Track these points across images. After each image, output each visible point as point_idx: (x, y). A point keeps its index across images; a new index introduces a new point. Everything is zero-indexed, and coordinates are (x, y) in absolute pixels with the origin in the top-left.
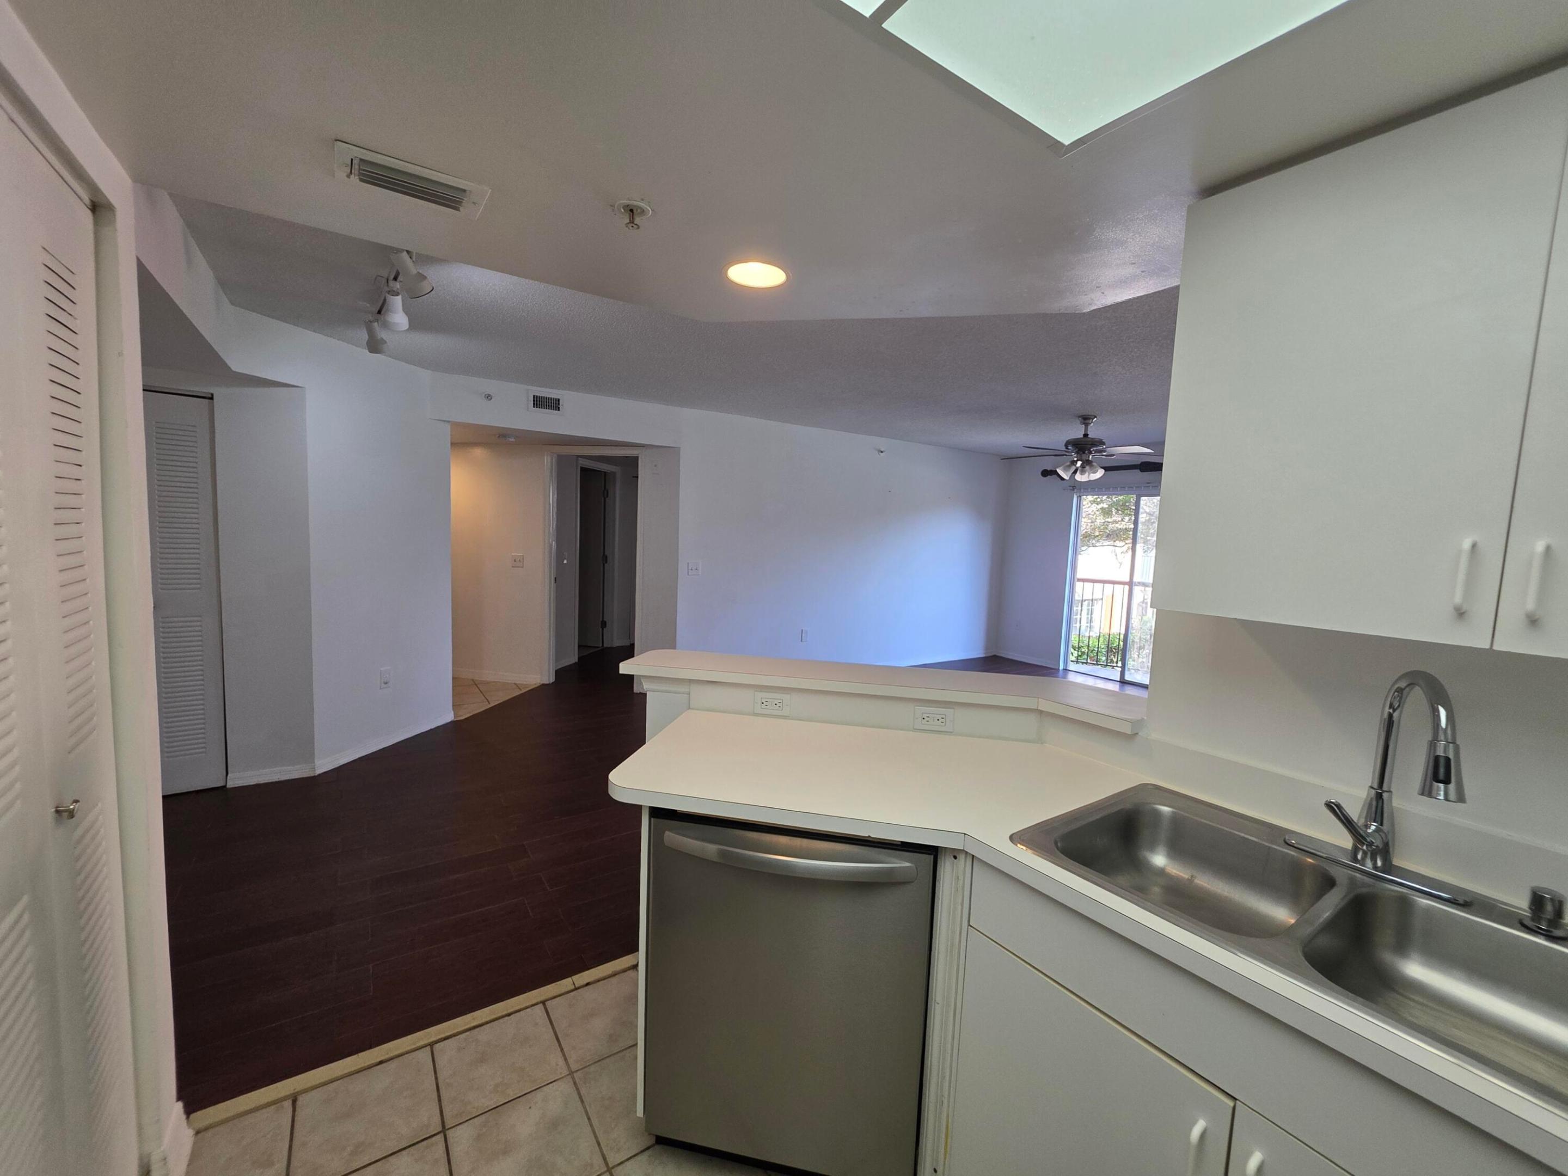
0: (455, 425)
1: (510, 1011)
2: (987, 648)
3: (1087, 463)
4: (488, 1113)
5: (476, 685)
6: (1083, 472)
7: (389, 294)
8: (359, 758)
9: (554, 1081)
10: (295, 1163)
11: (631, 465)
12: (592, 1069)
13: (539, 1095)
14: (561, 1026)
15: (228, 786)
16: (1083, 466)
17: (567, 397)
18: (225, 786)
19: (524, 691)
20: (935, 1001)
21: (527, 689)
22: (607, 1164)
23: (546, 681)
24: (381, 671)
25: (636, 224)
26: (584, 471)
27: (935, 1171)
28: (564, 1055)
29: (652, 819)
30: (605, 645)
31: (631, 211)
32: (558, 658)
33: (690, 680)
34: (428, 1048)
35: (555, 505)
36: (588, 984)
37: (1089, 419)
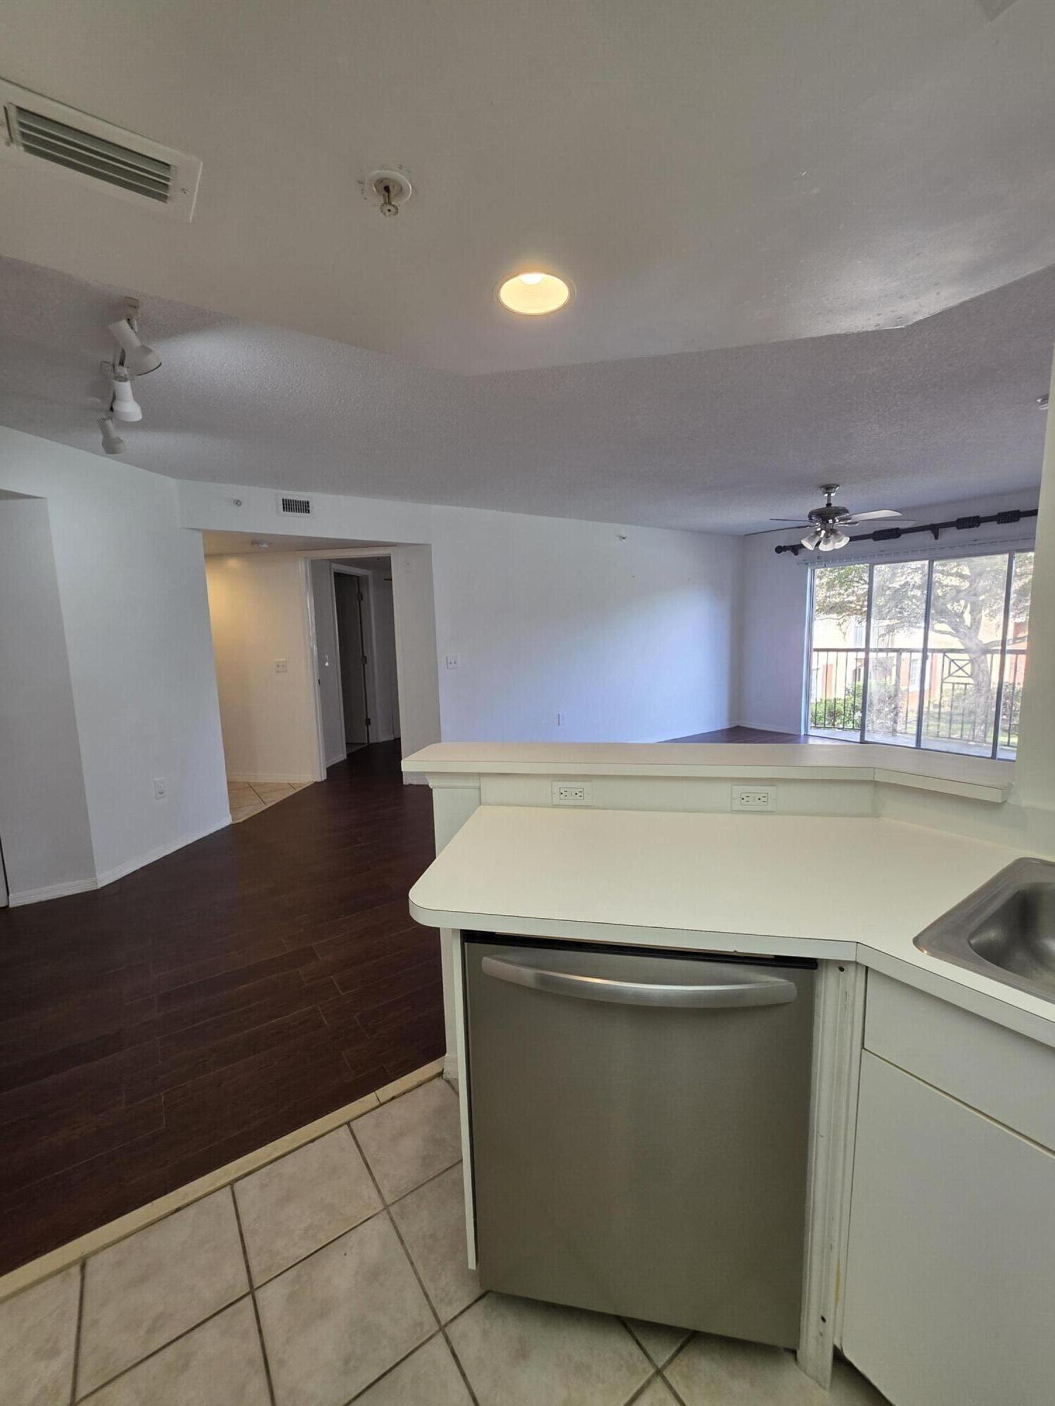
0: (207, 534)
1: (313, 1136)
2: (730, 719)
3: (832, 532)
4: (299, 1265)
5: (251, 787)
6: (827, 542)
7: (115, 379)
8: (141, 868)
9: (369, 1219)
10: (85, 1350)
11: (382, 566)
12: (409, 1199)
13: (353, 1238)
14: (370, 1151)
15: (10, 906)
16: (827, 536)
17: (316, 499)
18: (7, 906)
19: (297, 790)
20: (818, 1132)
21: (300, 789)
22: (439, 1321)
23: (319, 780)
24: (155, 782)
25: (394, 206)
26: (338, 576)
27: (823, 1319)
28: (377, 1186)
29: (466, 944)
30: (371, 742)
31: (386, 189)
32: (328, 756)
33: (480, 773)
34: (228, 1188)
35: (313, 609)
36: (393, 1098)
37: (832, 488)
